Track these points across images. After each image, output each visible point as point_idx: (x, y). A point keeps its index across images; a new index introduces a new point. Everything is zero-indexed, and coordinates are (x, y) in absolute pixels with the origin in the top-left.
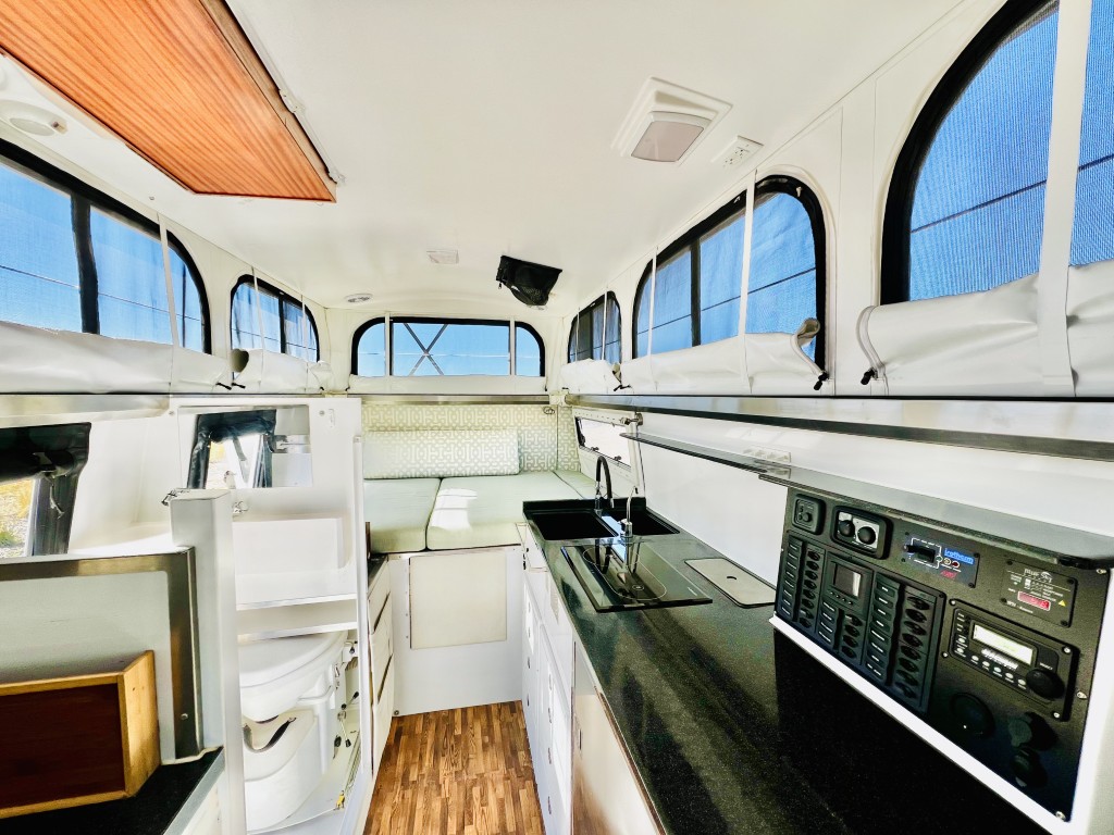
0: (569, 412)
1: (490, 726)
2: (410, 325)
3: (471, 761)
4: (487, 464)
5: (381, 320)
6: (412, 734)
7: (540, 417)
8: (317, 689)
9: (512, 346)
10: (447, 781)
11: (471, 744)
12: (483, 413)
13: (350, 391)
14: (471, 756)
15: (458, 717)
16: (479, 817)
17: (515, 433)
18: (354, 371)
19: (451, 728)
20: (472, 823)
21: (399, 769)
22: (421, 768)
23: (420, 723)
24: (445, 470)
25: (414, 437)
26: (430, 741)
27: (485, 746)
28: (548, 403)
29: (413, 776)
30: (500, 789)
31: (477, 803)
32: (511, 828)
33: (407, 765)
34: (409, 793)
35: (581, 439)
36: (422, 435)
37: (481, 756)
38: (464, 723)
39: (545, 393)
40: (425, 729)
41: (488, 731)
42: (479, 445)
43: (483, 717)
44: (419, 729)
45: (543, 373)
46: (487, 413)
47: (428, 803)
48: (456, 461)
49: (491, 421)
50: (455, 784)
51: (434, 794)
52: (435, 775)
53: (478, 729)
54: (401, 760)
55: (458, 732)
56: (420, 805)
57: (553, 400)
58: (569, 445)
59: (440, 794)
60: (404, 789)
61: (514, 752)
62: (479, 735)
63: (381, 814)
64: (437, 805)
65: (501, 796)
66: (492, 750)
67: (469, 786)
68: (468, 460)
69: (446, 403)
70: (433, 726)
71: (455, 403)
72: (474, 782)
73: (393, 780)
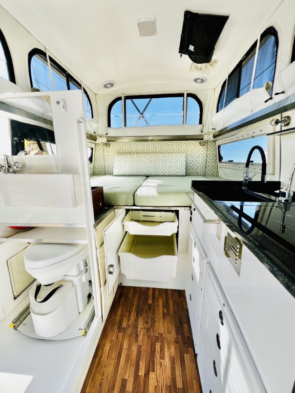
0: (214, 144)
1: (167, 302)
2: (134, 100)
3: (156, 323)
4: (170, 170)
5: (120, 99)
6: (127, 298)
7: (198, 147)
8: (74, 272)
9: (185, 108)
10: (142, 333)
11: (156, 311)
12: (169, 145)
13: (108, 136)
14: (156, 319)
15: (151, 292)
16: (159, 367)
17: (184, 155)
18: (109, 125)
19: (146, 299)
20: (154, 371)
21: (118, 318)
22: (129, 320)
23: (132, 292)
24: (149, 172)
25: (135, 157)
26: (135, 303)
27: (164, 315)
28: (202, 139)
29: (124, 325)
30: (173, 348)
31: (158, 355)
32: (179, 385)
33: (122, 316)
34: (121, 335)
35: (221, 158)
36: (139, 156)
37: (162, 321)
38: (154, 298)
39: (201, 134)
40: (134, 296)
41: (166, 305)
42: (166, 161)
43: (164, 295)
44: (130, 295)
45: (201, 122)
46: (170, 145)
47: (130, 345)
48: (154, 168)
49: (172, 149)
50: (146, 337)
51: (134, 340)
52: (135, 327)
53: (161, 303)
54: (119, 313)
55: (150, 302)
56: (125, 345)
57: (206, 138)
58: (213, 162)
59: (137, 341)
60: (118, 332)
61: (181, 323)
62: (161, 307)
63: (104, 345)
64: (134, 349)
65: (173, 355)
66: (168, 319)
67: (154, 341)
68: (160, 168)
69: (152, 140)
70: (137, 296)
71: (155, 140)
72: (157, 339)
73: (114, 325)
